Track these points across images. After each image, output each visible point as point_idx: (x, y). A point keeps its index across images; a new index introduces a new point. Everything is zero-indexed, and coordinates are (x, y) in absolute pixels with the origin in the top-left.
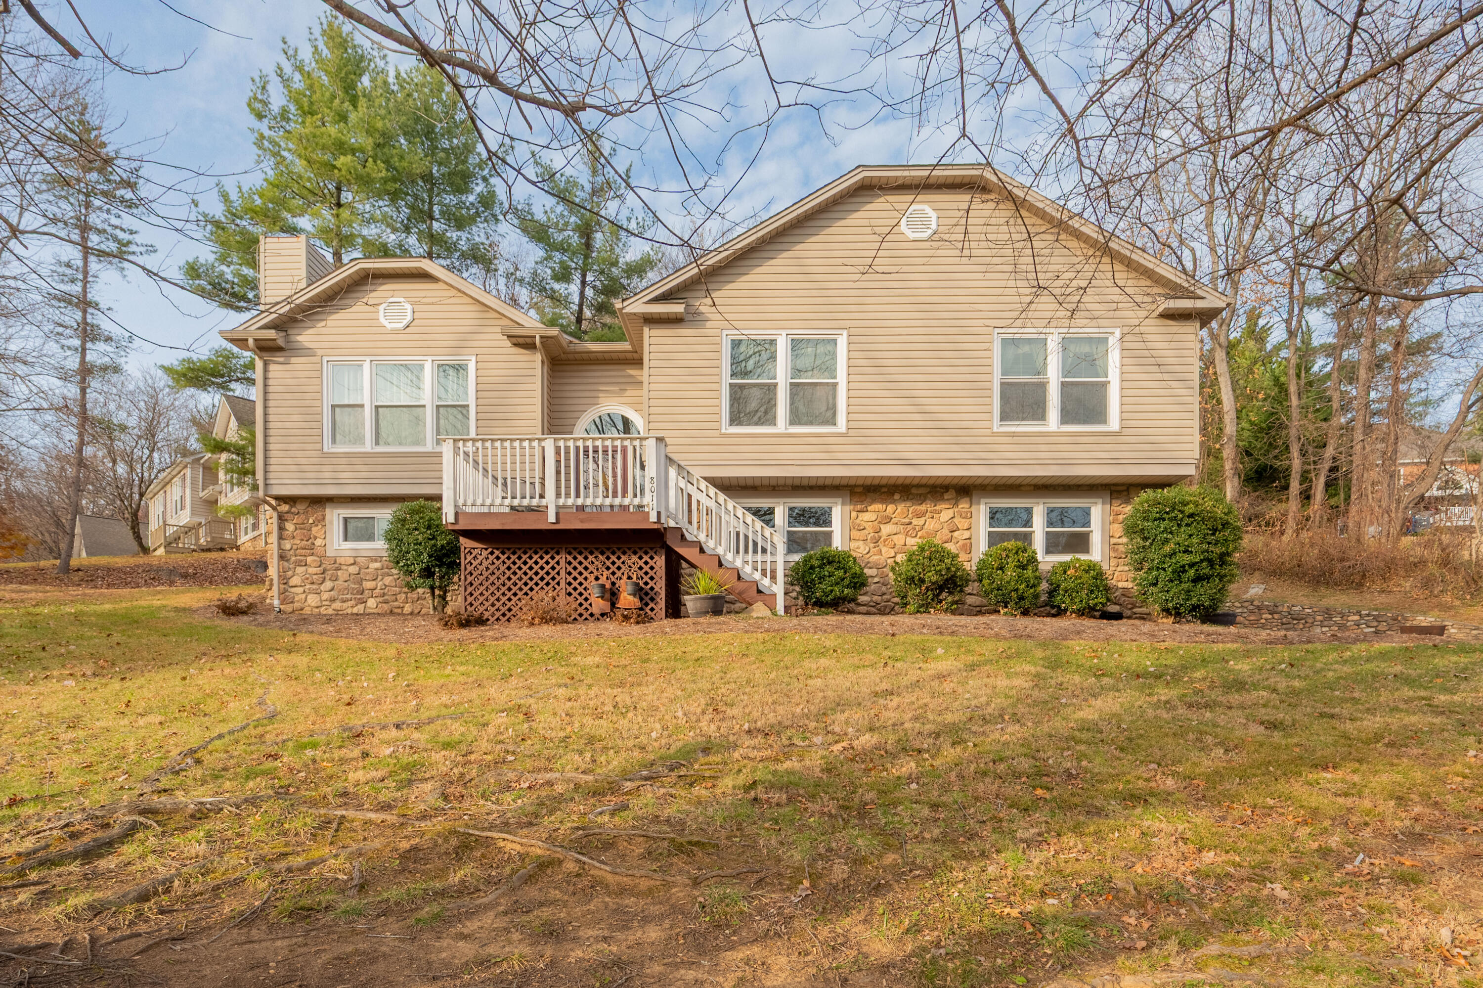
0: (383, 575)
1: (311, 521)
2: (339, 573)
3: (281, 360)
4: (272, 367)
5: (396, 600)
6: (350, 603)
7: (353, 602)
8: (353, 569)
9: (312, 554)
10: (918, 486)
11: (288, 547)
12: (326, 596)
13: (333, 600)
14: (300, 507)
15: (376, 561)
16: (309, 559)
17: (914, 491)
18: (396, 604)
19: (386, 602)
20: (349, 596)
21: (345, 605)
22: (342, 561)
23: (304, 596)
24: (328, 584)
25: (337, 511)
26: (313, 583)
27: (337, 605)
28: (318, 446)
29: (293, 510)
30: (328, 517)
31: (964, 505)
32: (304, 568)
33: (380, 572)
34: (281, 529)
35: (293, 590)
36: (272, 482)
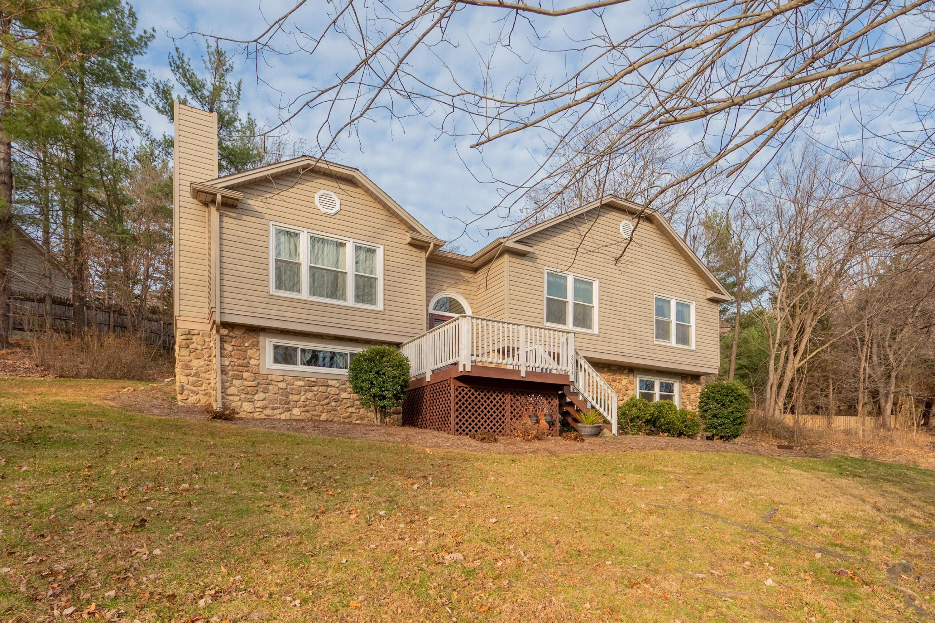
0: (306, 391)
1: (247, 345)
2: (271, 387)
3: (234, 215)
4: (225, 219)
5: (315, 410)
6: (278, 411)
7: (281, 410)
8: (282, 385)
9: (248, 371)
10: (615, 365)
11: (227, 363)
12: (259, 404)
13: (264, 408)
14: (237, 333)
15: (300, 380)
16: (245, 375)
17: (612, 368)
18: (315, 413)
19: (307, 411)
20: (278, 405)
21: (275, 412)
22: (274, 378)
23: (240, 403)
24: (261, 395)
25: (268, 340)
26: (247, 393)
27: (268, 412)
28: (265, 289)
29: (231, 334)
30: (261, 344)
31: (631, 377)
32: (240, 381)
33: (302, 389)
34: (222, 348)
35: (230, 398)
36: (226, 311)
